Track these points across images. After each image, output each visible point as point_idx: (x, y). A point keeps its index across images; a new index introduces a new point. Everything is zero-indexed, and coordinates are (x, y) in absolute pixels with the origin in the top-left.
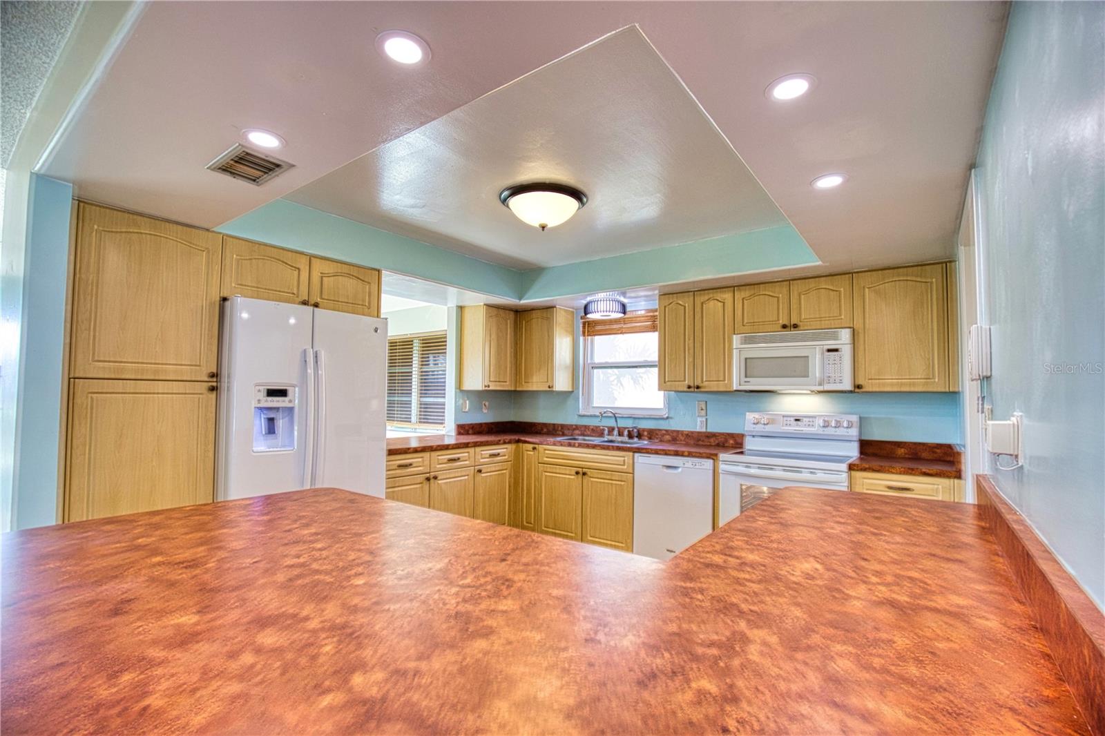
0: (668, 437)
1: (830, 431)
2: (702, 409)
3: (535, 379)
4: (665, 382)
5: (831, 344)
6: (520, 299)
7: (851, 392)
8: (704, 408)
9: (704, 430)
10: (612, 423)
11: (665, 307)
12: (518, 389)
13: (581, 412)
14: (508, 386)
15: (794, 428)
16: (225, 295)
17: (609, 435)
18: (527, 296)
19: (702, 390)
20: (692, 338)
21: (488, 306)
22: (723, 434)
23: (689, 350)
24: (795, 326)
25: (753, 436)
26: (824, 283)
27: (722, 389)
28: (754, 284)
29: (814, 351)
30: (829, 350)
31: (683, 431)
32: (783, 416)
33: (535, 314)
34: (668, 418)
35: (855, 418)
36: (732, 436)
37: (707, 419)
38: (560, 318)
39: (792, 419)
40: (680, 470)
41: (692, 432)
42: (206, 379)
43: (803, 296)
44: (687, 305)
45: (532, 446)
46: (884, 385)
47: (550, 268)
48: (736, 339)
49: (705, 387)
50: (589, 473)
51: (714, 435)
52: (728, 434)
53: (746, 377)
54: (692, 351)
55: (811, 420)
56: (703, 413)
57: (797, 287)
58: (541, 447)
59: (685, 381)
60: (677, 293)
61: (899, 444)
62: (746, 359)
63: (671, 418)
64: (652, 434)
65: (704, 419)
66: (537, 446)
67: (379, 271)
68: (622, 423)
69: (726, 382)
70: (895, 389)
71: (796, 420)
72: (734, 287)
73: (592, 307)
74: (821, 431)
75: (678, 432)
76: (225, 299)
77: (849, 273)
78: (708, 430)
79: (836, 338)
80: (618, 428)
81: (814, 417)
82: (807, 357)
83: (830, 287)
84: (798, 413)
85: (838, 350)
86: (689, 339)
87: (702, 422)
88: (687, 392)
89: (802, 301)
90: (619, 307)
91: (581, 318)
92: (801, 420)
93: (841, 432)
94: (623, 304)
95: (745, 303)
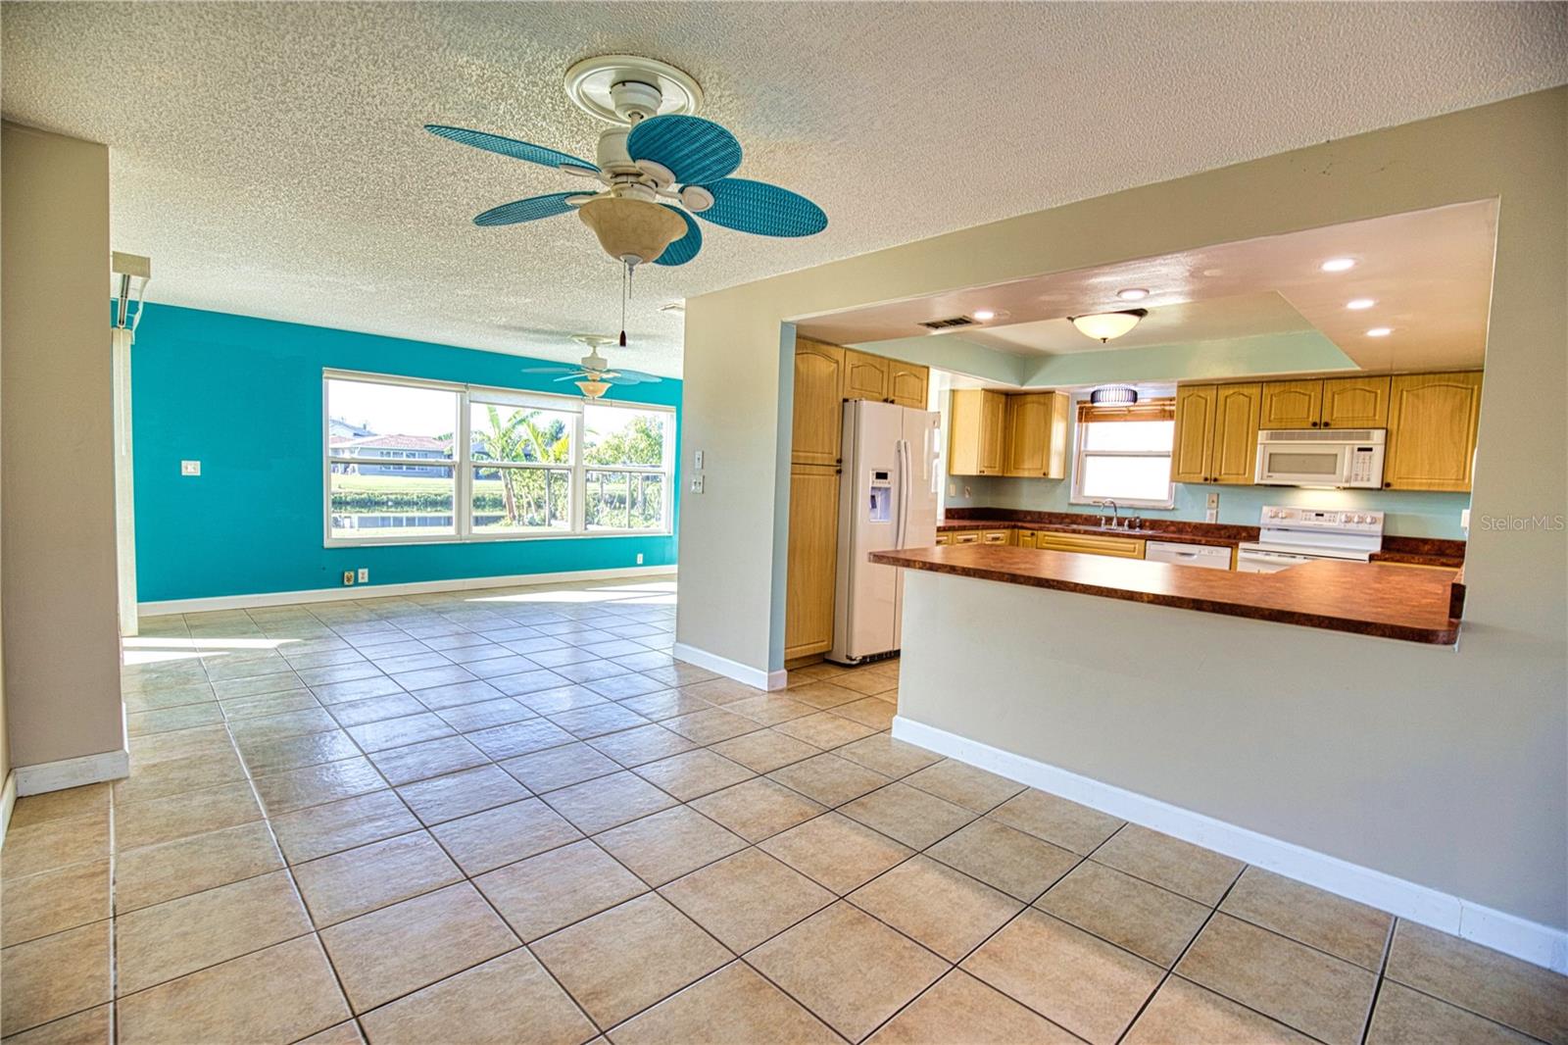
0: (1172, 528)
1: (1351, 526)
2: (1213, 502)
3: (1027, 465)
4: (1179, 474)
5: (1365, 444)
6: (1022, 385)
7: (1381, 489)
8: (1215, 500)
9: (1214, 522)
10: (1110, 513)
11: (1184, 399)
12: (1006, 475)
13: (1072, 501)
14: (996, 472)
15: (1315, 522)
16: (846, 397)
17: (1106, 524)
18: (1031, 381)
19: (1219, 482)
20: (1212, 430)
21: (986, 391)
22: (1235, 527)
23: (1208, 442)
24: (1327, 425)
25: (1269, 529)
26: (1360, 384)
27: (1241, 482)
28: (1285, 381)
29: (1344, 450)
30: (1360, 450)
31: (1190, 523)
32: (1303, 511)
33: (1029, 398)
34: (1173, 509)
35: (1381, 515)
36: (1245, 529)
37: (1217, 512)
38: (1058, 403)
39: (1314, 514)
40: (1195, 556)
41: (1201, 524)
42: (835, 464)
43: (1336, 396)
44: (1208, 398)
45: (1029, 532)
46: (1414, 484)
47: (1062, 356)
48: (1262, 436)
49: (1222, 480)
51: (1225, 527)
52: (1242, 527)
53: (1269, 471)
54: (1211, 445)
55: (1333, 515)
56: (1215, 505)
57: (1330, 386)
58: (1040, 534)
59: (1201, 473)
60: (1199, 385)
61: (1425, 541)
62: (1271, 454)
63: (1177, 509)
64: (1154, 524)
65: (1215, 512)
66: (1036, 532)
67: (928, 368)
68: (1121, 513)
69: (1247, 475)
70: (1424, 488)
71: (1317, 515)
72: (1263, 382)
73: (1101, 396)
74: (1342, 526)
75: (1185, 523)
76: (845, 400)
77: (1388, 376)
78: (1219, 522)
79: (1368, 438)
80: (1119, 517)
81: (1336, 513)
82: (1336, 455)
83: (1367, 388)
84: (1320, 508)
85: (1370, 450)
86: (1209, 432)
87: (1211, 515)
88: (1201, 484)
89: (1336, 400)
90: (1130, 396)
91: (1078, 403)
92: (1322, 515)
93: (1364, 527)
94: (1135, 394)
95: (1274, 399)
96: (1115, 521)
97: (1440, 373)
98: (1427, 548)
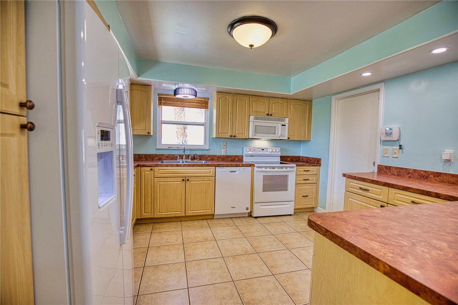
0: (209, 158)
1: (273, 153)
2: (225, 146)
3: (136, 128)
4: (219, 134)
5: (283, 123)
6: (138, 76)
9: (225, 154)
11: (220, 98)
13: (158, 147)
15: (262, 153)
18: (142, 76)
19: (235, 137)
22: (233, 156)
23: (230, 119)
24: (271, 115)
25: (247, 156)
26: (280, 101)
28: (257, 96)
29: (278, 125)
30: (282, 125)
31: (216, 155)
32: (258, 148)
35: (279, 148)
36: (237, 156)
40: (237, 172)
41: (221, 156)
44: (230, 99)
45: (149, 168)
46: (294, 138)
48: (252, 118)
49: (237, 136)
50: (190, 179)
51: (230, 156)
52: (236, 156)
53: (255, 133)
54: (232, 120)
55: (267, 149)
56: (225, 147)
57: (271, 100)
59: (228, 133)
60: (226, 93)
61: (288, 157)
62: (255, 126)
63: (210, 150)
64: (201, 157)
65: (225, 150)
66: (152, 168)
69: (245, 134)
70: (297, 139)
71: (262, 150)
72: (250, 95)
73: (180, 91)
74: (270, 153)
75: (214, 156)
77: (286, 99)
78: (227, 155)
79: (284, 121)
81: (267, 148)
82: (275, 127)
83: (282, 102)
84: (263, 147)
85: (285, 125)
86: (231, 115)
87: (224, 151)
88: (228, 138)
89: (273, 105)
90: (193, 93)
92: (263, 150)
93: (276, 153)
94: (196, 92)
95: (254, 102)
96: (184, 157)
97: (299, 100)
98: (289, 159)
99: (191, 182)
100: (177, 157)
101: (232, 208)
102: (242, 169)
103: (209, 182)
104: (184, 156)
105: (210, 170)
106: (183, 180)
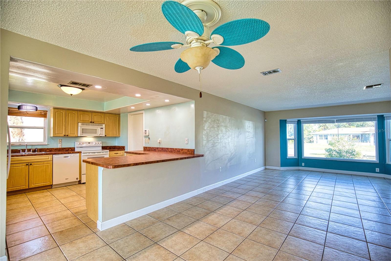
1: (96, 145)
2: (60, 142)
4: (55, 134)
5: (102, 127)
7: (104, 137)
9: (61, 147)
11: (56, 112)
15: (88, 145)
17: (22, 152)
19: (68, 136)
20: (65, 122)
22: (68, 148)
23: (64, 125)
24: (93, 122)
25: (78, 148)
26: (99, 114)
27: (74, 136)
28: (84, 111)
29: (98, 128)
30: (101, 128)
31: (54, 148)
32: (86, 142)
34: (48, 145)
35: (101, 142)
36: (70, 148)
37: (62, 144)
39: (88, 143)
40: (69, 157)
41: (57, 148)
43: (95, 116)
44: (63, 113)
46: (109, 135)
48: (80, 124)
49: (69, 135)
50: (32, 164)
51: (65, 148)
52: (69, 148)
53: (82, 133)
56: (61, 142)
57: (93, 114)
59: (62, 134)
60: (60, 109)
61: (108, 147)
62: (82, 129)
63: (49, 145)
64: (41, 150)
65: (61, 144)
69: (76, 134)
70: (111, 136)
71: (89, 143)
72: (78, 111)
74: (94, 145)
75: (52, 148)
77: (104, 113)
78: (62, 147)
79: (102, 126)
80: (27, 149)
81: (93, 142)
82: (96, 129)
83: (100, 115)
84: (89, 141)
85: (103, 128)
86: (64, 122)
87: (60, 145)
88: (63, 137)
89: (95, 117)
90: (35, 108)
91: (9, 108)
92: (90, 143)
93: (99, 145)
94: (37, 108)
95: (81, 115)
96: (26, 151)
97: (112, 114)
98: (108, 148)
99: (34, 166)
100: (20, 151)
101: (66, 179)
102: (73, 155)
103: (48, 164)
104: (26, 149)
105: (48, 157)
106: (27, 165)
